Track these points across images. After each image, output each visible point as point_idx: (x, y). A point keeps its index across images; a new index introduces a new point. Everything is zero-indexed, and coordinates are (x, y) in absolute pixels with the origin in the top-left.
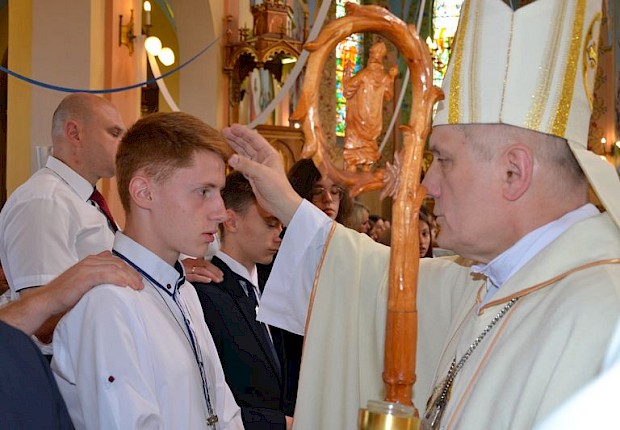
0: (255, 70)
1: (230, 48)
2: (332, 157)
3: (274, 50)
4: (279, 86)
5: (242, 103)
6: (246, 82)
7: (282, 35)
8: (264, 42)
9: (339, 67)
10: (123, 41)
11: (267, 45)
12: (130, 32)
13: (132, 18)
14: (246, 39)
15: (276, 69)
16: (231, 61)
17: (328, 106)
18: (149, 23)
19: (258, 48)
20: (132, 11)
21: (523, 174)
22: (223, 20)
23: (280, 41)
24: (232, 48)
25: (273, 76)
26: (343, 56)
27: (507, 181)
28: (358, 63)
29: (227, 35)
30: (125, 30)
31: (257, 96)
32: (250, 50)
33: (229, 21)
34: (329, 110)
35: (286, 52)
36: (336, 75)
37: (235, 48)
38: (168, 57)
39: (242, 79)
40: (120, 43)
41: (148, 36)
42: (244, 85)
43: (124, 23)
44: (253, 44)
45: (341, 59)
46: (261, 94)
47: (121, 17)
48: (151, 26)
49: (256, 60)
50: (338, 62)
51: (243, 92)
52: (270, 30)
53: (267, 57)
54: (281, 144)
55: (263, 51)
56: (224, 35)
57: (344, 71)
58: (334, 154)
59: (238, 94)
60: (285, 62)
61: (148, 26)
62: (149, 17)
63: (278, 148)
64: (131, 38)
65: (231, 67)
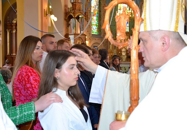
1: (66, 13)
2: (91, 40)
3: (78, 14)
4: (78, 23)
5: (69, 27)
7: (80, 10)
8: (75, 12)
13: (47, 10)
15: (78, 18)
18: (51, 11)
19: (74, 14)
20: (47, 8)
22: (64, 6)
23: (79, 12)
24: (67, 13)
27: (163, 46)
28: (97, 14)
29: (65, 10)
30: (45, 13)
31: (72, 25)
32: (72, 14)
33: (66, 6)
34: (90, 27)
35: (81, 14)
38: (55, 19)
40: (44, 16)
41: (51, 14)
43: (45, 11)
46: (73, 24)
50: (92, 13)
51: (69, 24)
52: (77, 9)
53: (76, 16)
54: (80, 39)
58: (91, 39)
59: (68, 25)
60: (80, 16)
61: (51, 12)
62: (51, 10)
63: (79, 39)
64: (46, 15)
65: (67, 18)
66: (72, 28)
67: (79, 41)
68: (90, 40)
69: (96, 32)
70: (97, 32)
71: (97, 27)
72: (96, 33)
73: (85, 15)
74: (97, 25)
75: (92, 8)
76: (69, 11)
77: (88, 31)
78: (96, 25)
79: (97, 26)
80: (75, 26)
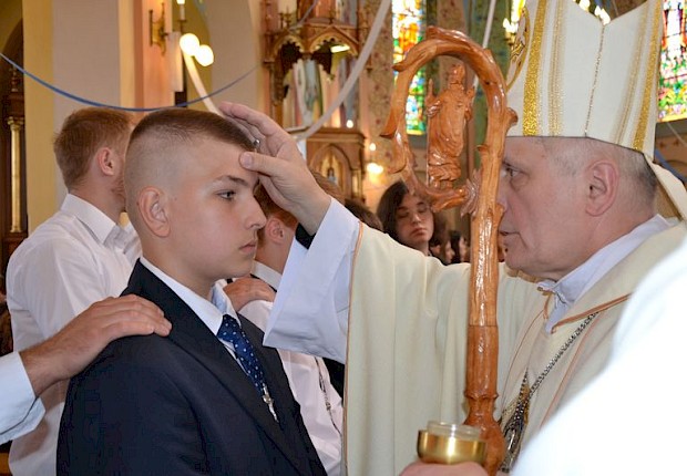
0: (300, 61)
1: (270, 37)
3: (322, 38)
4: (328, 79)
5: (285, 102)
6: (289, 76)
7: (331, 19)
8: (310, 29)
9: (398, 49)
10: (155, 40)
11: (314, 33)
12: (162, 29)
13: (163, 13)
14: (288, 26)
15: (324, 58)
16: (271, 51)
17: (385, 97)
18: (183, 18)
19: (303, 35)
20: (163, 4)
21: (609, 189)
22: (261, 4)
23: (329, 26)
24: (272, 37)
25: (321, 67)
26: (401, 36)
27: (591, 197)
29: (266, 22)
30: (156, 27)
31: (301, 90)
32: (294, 39)
33: (268, 4)
34: (387, 103)
35: (337, 40)
36: (393, 59)
37: (276, 37)
38: (206, 56)
39: (285, 72)
40: (151, 42)
41: (183, 33)
42: (287, 81)
43: (154, 20)
44: (298, 32)
45: (399, 40)
46: (307, 88)
47: (151, 12)
48: (185, 21)
49: (302, 50)
50: (396, 43)
51: (286, 88)
52: (317, 14)
53: (315, 47)
54: (336, 150)
55: (310, 40)
56: (262, 22)
57: (403, 54)
59: (281, 91)
60: (335, 49)
61: (181, 22)
62: (182, 11)
63: (331, 154)
64: (163, 36)
65: (272, 60)
66: (303, 107)
67: (331, 161)
68: (388, 160)
69: (416, 123)
70: (421, 126)
71: (420, 104)
72: (415, 128)
73: (358, 40)
74: (421, 91)
75: (395, 20)
76: (285, 24)
77: (378, 122)
78: (417, 96)
79: (421, 98)
80: (317, 98)
